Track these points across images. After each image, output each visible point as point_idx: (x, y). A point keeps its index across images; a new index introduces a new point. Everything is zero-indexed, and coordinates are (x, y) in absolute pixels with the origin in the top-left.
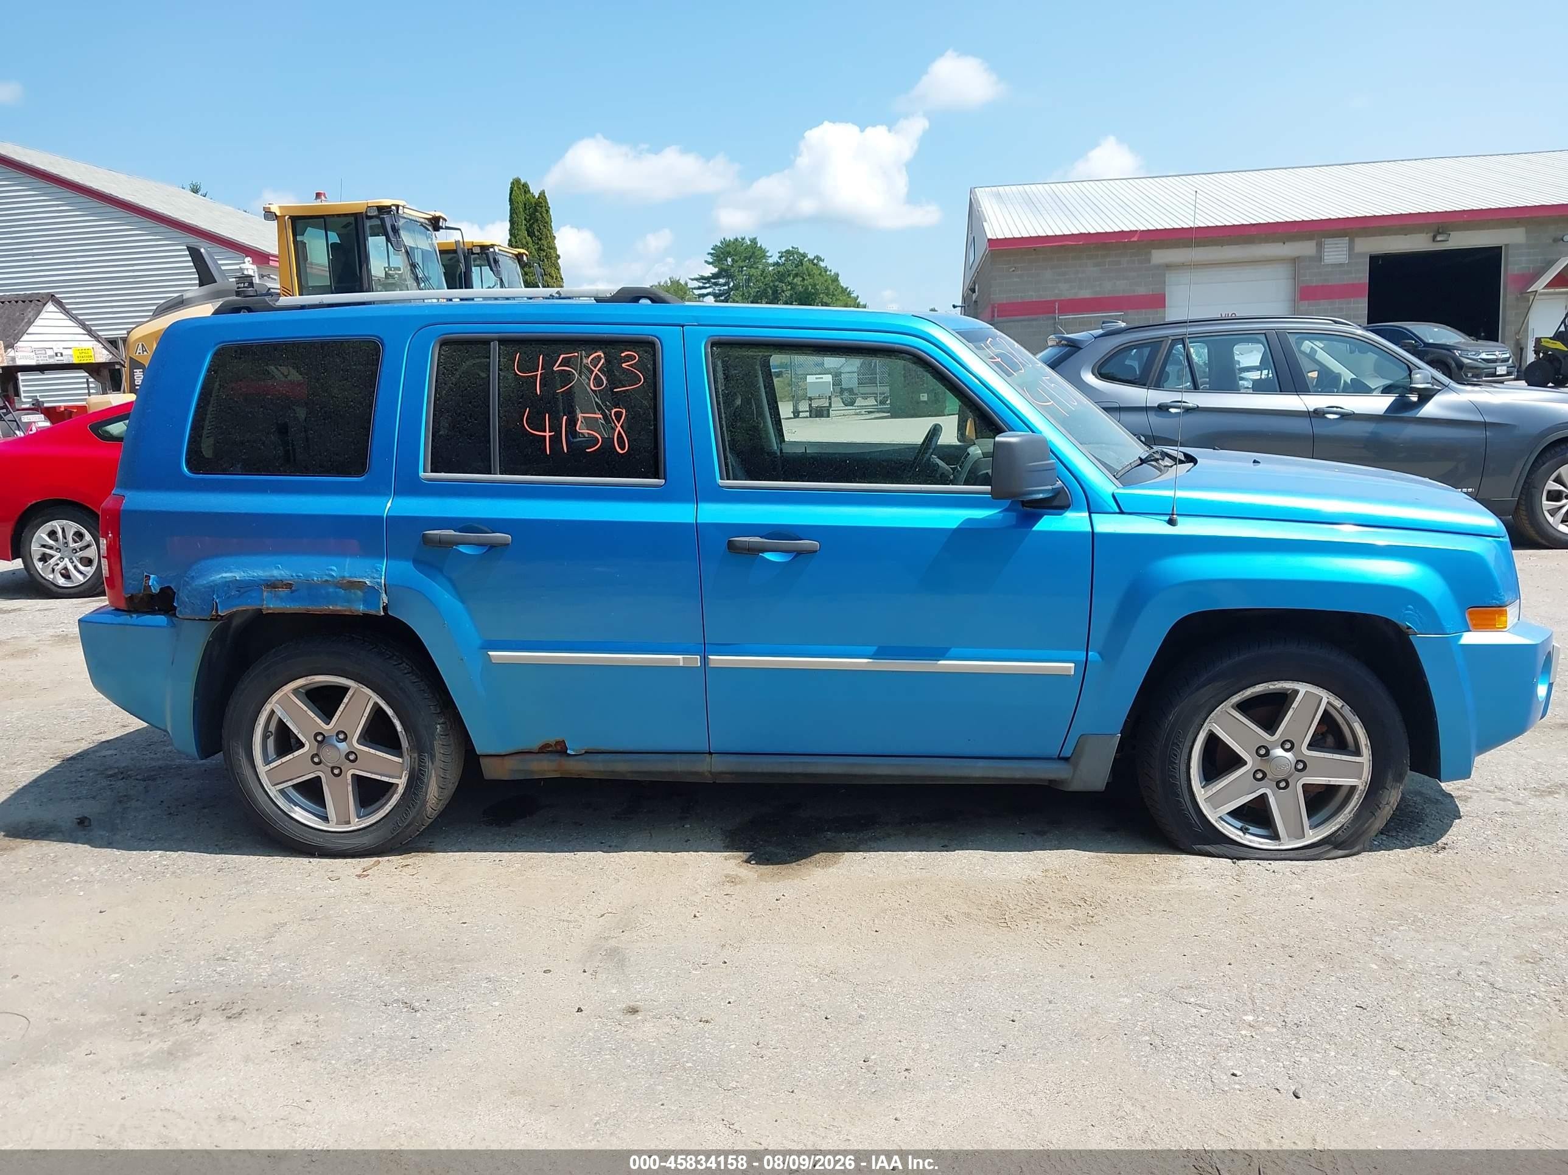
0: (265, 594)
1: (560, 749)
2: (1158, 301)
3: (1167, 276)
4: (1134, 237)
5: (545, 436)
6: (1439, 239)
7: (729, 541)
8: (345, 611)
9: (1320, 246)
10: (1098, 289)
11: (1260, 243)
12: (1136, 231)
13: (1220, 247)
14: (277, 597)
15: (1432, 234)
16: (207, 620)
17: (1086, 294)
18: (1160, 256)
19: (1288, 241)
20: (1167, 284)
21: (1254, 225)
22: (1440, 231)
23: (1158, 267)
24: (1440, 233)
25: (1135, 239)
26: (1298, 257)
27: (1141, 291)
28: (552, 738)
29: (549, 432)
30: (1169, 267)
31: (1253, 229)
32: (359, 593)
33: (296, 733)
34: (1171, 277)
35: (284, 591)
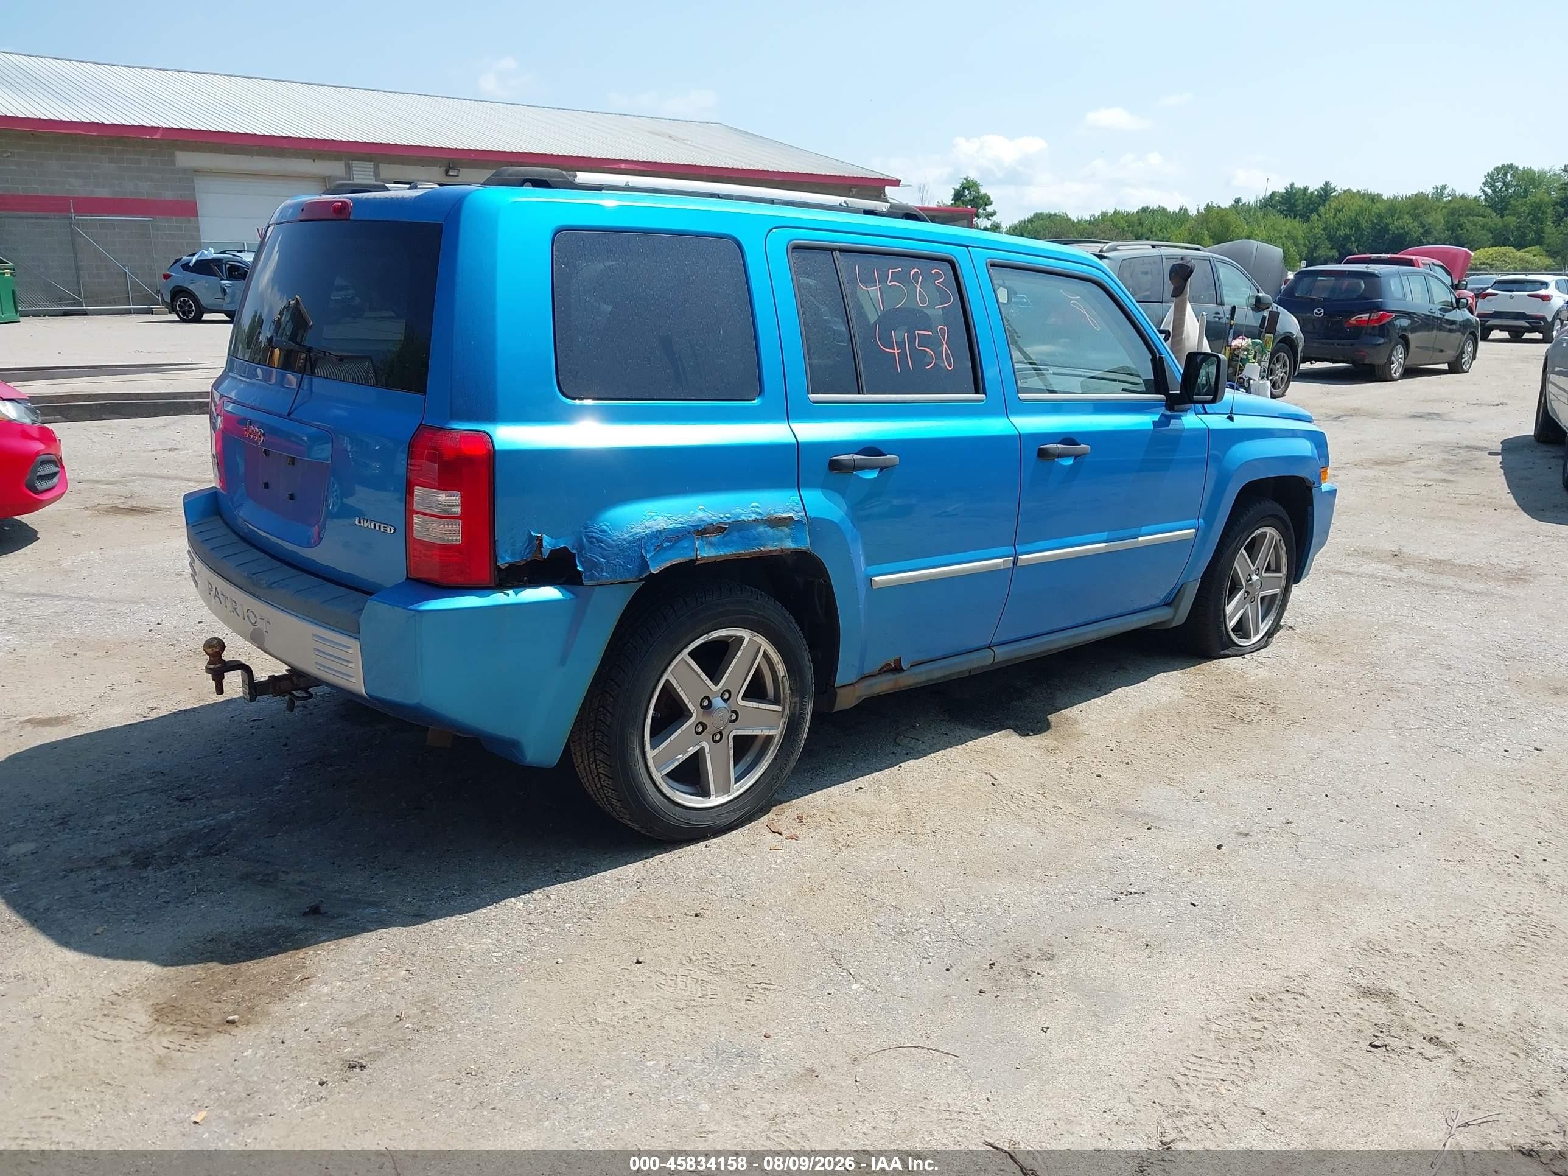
0: (697, 543)
1: (896, 668)
2: (188, 209)
3: (195, 182)
4: (156, 134)
5: (895, 353)
6: (451, 173)
7: (1040, 449)
8: (776, 550)
9: (348, 167)
10: (117, 189)
11: (291, 157)
12: (158, 127)
13: (250, 157)
14: (711, 544)
15: (444, 169)
16: (632, 582)
17: (103, 193)
18: (185, 159)
19: (317, 159)
20: (196, 190)
21: (285, 137)
22: (451, 166)
23: (185, 171)
24: (452, 168)
25: (158, 136)
26: (329, 177)
27: (169, 195)
28: (890, 659)
29: (898, 349)
30: (197, 172)
31: (284, 141)
32: (787, 530)
33: (687, 703)
34: (200, 184)
35: (715, 538)
